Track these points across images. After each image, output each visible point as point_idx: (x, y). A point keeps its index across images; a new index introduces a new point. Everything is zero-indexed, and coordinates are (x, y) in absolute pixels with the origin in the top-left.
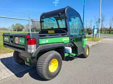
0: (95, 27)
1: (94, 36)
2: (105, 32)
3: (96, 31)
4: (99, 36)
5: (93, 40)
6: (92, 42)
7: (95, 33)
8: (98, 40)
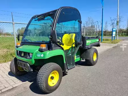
0: (114, 29)
1: (113, 38)
2: (122, 34)
3: (114, 33)
4: (118, 38)
5: (112, 43)
6: (112, 44)
7: (114, 35)
8: (117, 43)
